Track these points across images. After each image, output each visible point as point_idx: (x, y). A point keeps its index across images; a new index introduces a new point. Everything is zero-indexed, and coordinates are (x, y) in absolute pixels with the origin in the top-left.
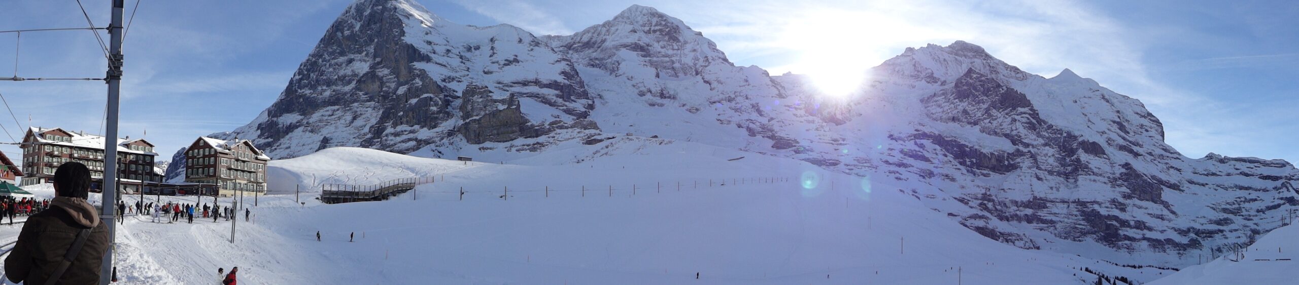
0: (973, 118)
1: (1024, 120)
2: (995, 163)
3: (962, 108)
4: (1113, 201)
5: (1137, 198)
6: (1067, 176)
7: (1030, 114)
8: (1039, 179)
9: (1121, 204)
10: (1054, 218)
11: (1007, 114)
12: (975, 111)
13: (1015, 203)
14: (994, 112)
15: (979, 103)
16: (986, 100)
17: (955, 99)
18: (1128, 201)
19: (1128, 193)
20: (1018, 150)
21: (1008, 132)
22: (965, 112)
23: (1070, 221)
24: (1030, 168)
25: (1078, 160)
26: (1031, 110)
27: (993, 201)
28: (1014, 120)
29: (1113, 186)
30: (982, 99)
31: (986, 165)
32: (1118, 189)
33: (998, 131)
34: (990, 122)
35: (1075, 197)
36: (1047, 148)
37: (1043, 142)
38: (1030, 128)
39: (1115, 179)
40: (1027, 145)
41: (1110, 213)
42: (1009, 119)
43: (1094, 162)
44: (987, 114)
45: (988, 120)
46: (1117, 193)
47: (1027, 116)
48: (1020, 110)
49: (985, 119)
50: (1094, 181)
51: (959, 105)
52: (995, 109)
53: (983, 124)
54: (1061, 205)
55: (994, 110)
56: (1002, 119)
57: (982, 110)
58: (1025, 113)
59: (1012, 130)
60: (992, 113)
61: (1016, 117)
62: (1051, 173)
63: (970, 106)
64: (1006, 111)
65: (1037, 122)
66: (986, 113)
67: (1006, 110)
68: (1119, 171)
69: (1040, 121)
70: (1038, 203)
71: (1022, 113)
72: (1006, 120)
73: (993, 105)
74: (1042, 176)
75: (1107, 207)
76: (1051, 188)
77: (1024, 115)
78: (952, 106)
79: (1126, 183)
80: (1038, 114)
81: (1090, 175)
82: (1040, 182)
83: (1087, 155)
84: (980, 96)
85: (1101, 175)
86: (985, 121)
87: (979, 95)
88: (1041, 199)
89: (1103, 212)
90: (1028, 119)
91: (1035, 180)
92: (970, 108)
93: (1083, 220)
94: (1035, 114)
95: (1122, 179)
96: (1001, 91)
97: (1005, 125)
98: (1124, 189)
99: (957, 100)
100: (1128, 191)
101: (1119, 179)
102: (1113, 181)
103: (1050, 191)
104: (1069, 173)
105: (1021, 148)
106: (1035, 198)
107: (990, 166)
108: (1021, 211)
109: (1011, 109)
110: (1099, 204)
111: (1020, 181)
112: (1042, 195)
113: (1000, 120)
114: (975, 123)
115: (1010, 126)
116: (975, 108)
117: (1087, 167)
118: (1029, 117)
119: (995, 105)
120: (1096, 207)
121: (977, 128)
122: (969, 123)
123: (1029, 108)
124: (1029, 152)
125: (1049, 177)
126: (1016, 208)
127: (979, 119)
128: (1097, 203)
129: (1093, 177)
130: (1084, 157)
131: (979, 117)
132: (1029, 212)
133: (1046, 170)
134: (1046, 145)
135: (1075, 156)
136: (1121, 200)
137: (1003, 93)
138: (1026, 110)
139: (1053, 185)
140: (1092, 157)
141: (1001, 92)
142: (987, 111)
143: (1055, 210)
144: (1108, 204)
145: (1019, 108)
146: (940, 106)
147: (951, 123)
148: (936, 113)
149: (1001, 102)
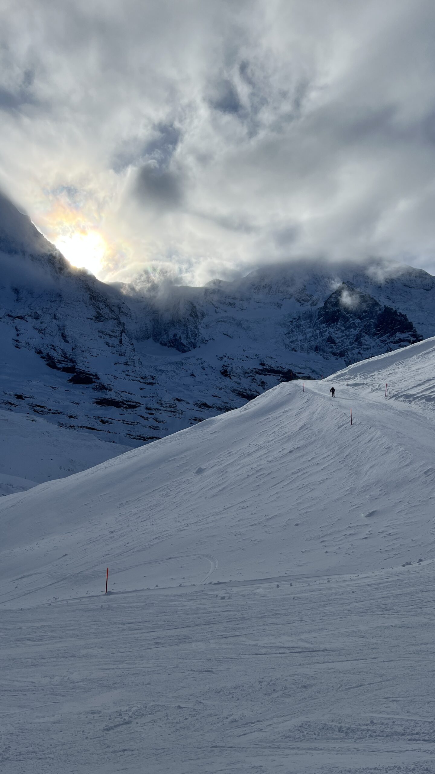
0: (340, 348)
3: (328, 335)
11: (382, 341)
12: (344, 338)
14: (366, 339)
15: (349, 328)
16: (358, 323)
17: (322, 323)
22: (331, 340)
30: (354, 323)
44: (357, 343)
45: (357, 351)
49: (354, 348)
51: (326, 331)
52: (369, 335)
55: (367, 337)
57: (352, 337)
60: (363, 341)
63: (338, 332)
64: (382, 338)
66: (356, 340)
78: (318, 332)
84: (351, 319)
87: (351, 317)
92: (336, 335)
96: (377, 312)
99: (324, 325)
109: (388, 334)
116: (344, 334)
119: (369, 331)
122: (334, 354)
127: (347, 349)
131: (348, 346)
137: (380, 314)
142: (358, 338)
146: (304, 333)
147: (312, 354)
148: (296, 341)
149: (377, 326)
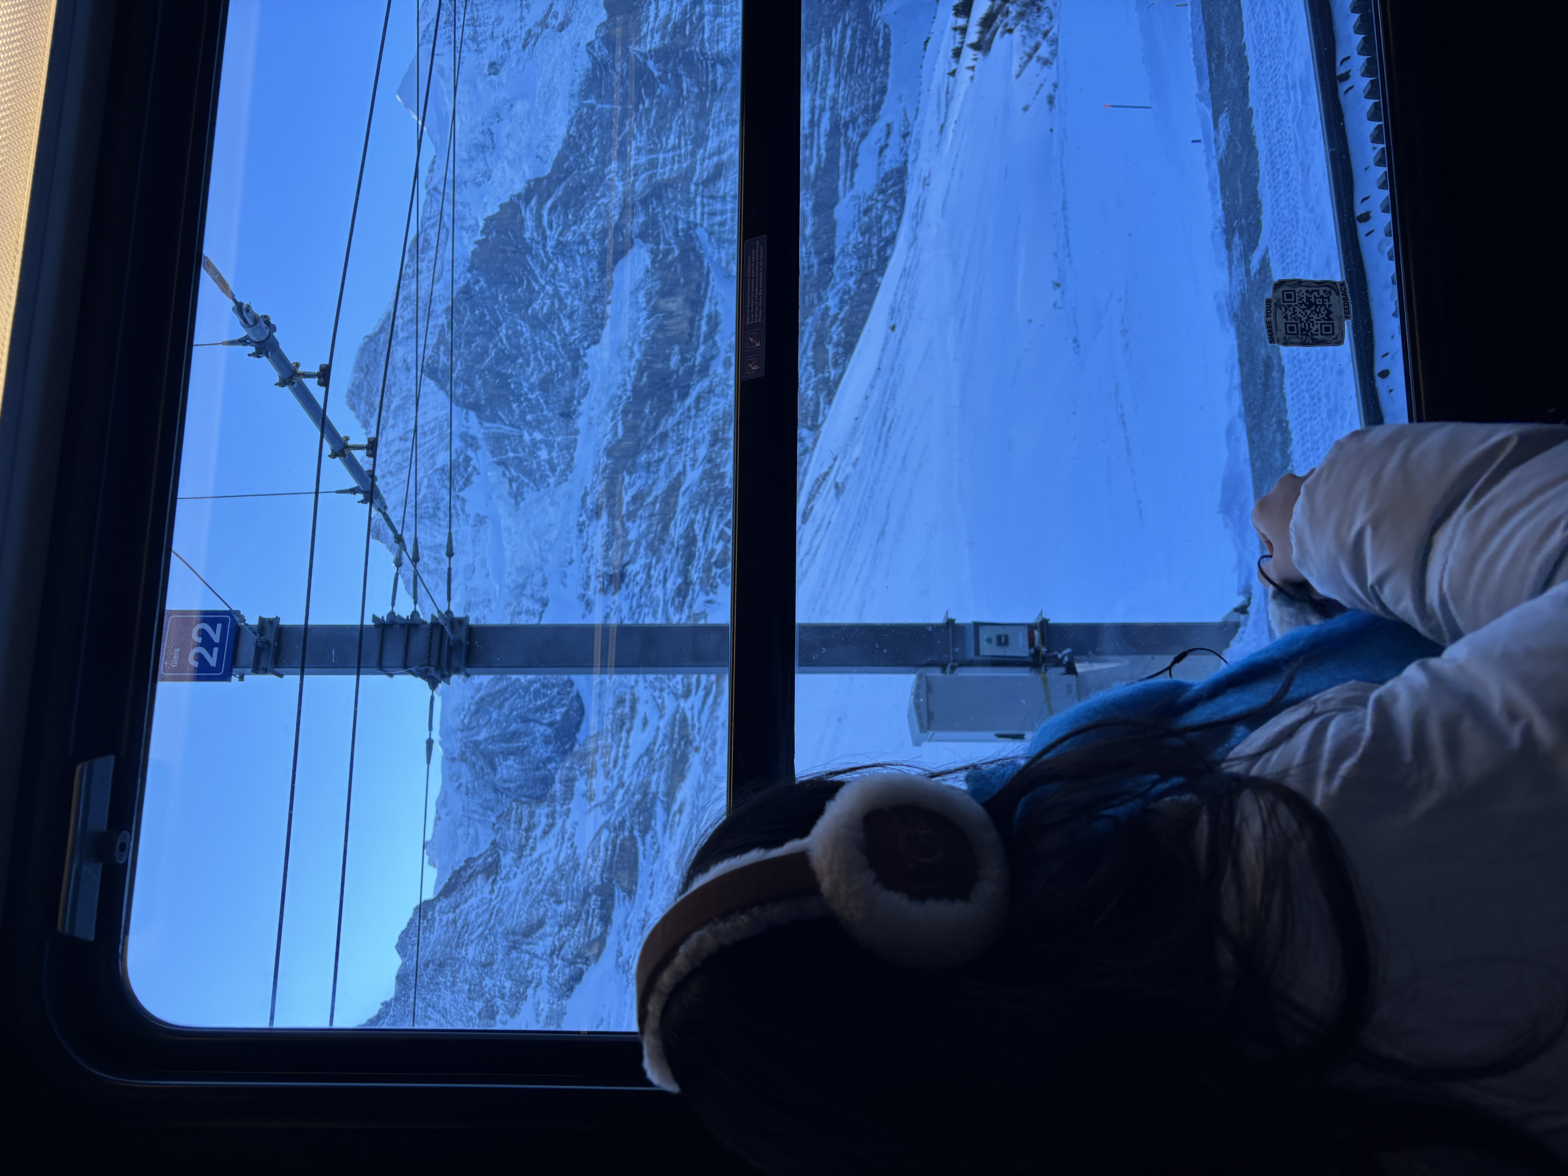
1: (558, 220)
2: (680, 299)
7: (540, 205)
14: (541, 305)
20: (644, 237)
21: (593, 265)
25: (661, 55)
26: (528, 201)
28: (560, 248)
31: (685, 326)
33: (592, 293)
34: (570, 317)
36: (632, 151)
37: (614, 164)
38: (580, 205)
40: (628, 211)
42: (558, 261)
44: (549, 325)
47: (545, 212)
48: (530, 231)
51: (527, 399)
52: (532, 302)
53: (577, 335)
55: (536, 304)
56: (557, 283)
57: (537, 338)
58: (539, 218)
59: (589, 252)
60: (545, 310)
61: (551, 243)
63: (529, 371)
65: (560, 183)
66: (544, 327)
67: (531, 272)
69: (559, 174)
71: (539, 227)
72: (561, 272)
73: (523, 306)
77: (545, 223)
78: (530, 418)
80: (538, 181)
84: (500, 345)
86: (567, 330)
87: (496, 345)
90: (553, 209)
92: (536, 373)
94: (539, 191)
97: (576, 275)
99: (515, 405)
105: (636, 228)
107: (688, 313)
109: (529, 259)
113: (563, 288)
114: (576, 357)
115: (578, 259)
116: (533, 357)
118: (549, 204)
119: (522, 301)
121: (587, 351)
122: (575, 373)
123: (522, 207)
124: (645, 203)
130: (649, 40)
131: (556, 345)
134: (623, 157)
138: (528, 216)
140: (648, 14)
141: (485, 285)
142: (538, 324)
145: (527, 235)
146: (533, 448)
147: (579, 422)
148: (550, 461)
149: (512, 285)
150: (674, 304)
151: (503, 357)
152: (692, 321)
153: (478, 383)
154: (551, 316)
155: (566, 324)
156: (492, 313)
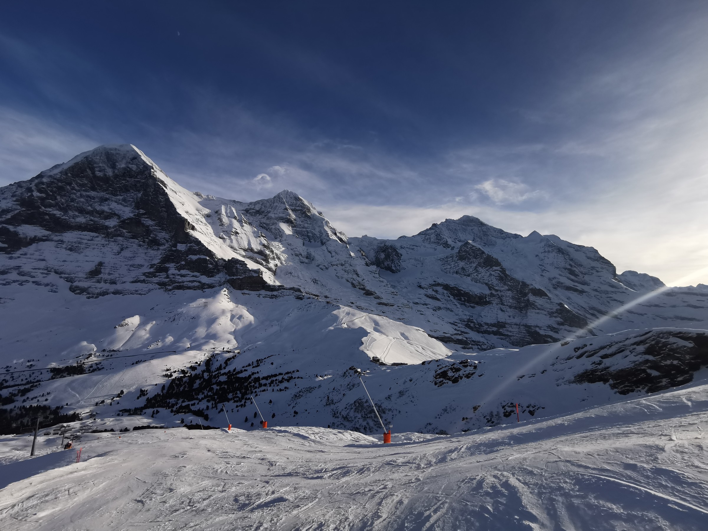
0: (468, 272)
1: (496, 275)
3: (462, 266)
4: (549, 327)
5: (568, 325)
6: (521, 309)
7: (500, 271)
8: (502, 310)
9: (554, 328)
10: (509, 334)
11: (487, 270)
12: (469, 268)
13: (487, 324)
14: (480, 269)
15: (471, 263)
16: (476, 261)
17: (458, 260)
18: (561, 327)
19: (561, 321)
20: (491, 293)
21: (487, 282)
22: (463, 268)
23: (520, 336)
24: (497, 304)
25: (528, 300)
26: (501, 268)
27: (474, 322)
28: (491, 275)
29: (551, 317)
30: (473, 261)
31: (473, 301)
32: (554, 319)
33: (481, 281)
35: (524, 322)
36: (510, 292)
37: (507, 288)
38: (499, 280)
39: (553, 313)
40: (497, 291)
41: (547, 334)
42: (488, 274)
43: (539, 301)
46: (552, 321)
47: (498, 272)
48: (495, 268)
50: (538, 313)
51: (460, 264)
53: (473, 277)
54: (515, 326)
55: (480, 268)
56: (484, 273)
57: (473, 267)
58: (497, 270)
59: (489, 281)
61: (493, 273)
62: (510, 307)
63: (466, 265)
64: (487, 268)
65: (505, 276)
66: (475, 269)
68: (555, 308)
69: (506, 275)
70: (501, 325)
71: (495, 270)
72: (486, 274)
73: (479, 265)
74: (504, 309)
75: (545, 330)
76: (510, 316)
77: (496, 272)
78: (456, 264)
79: (560, 315)
80: (505, 271)
81: (535, 309)
82: (503, 313)
83: (535, 297)
84: (472, 259)
85: (543, 310)
86: (474, 274)
88: (502, 323)
89: (542, 332)
90: (499, 274)
91: (500, 311)
93: (529, 336)
94: (503, 271)
95: (557, 313)
97: (485, 278)
98: (559, 319)
100: (562, 320)
101: (556, 312)
102: (551, 314)
103: (508, 318)
104: (522, 307)
105: (494, 292)
106: (499, 322)
107: (475, 302)
108: (490, 328)
109: (490, 267)
110: (540, 328)
111: (491, 312)
112: (503, 320)
113: (483, 274)
114: (469, 276)
115: (488, 278)
116: (469, 266)
117: (533, 304)
119: (481, 265)
120: (537, 329)
121: (469, 278)
122: (465, 275)
124: (498, 294)
125: (509, 310)
126: (487, 327)
128: (538, 327)
129: (537, 311)
130: (531, 298)
131: (471, 272)
132: (495, 329)
133: (507, 305)
134: (509, 290)
135: (527, 298)
136: (556, 326)
138: (498, 268)
139: (511, 314)
140: (538, 298)
141: (484, 257)
142: (476, 267)
143: (510, 329)
144: (546, 328)
145: (494, 267)
146: (449, 264)
147: (455, 275)
148: (447, 268)
149: (484, 263)
150: (477, 299)
151: (469, 259)
152: (473, 303)
153: (464, 253)
154: (477, 271)
155: (476, 274)
156: (478, 258)
